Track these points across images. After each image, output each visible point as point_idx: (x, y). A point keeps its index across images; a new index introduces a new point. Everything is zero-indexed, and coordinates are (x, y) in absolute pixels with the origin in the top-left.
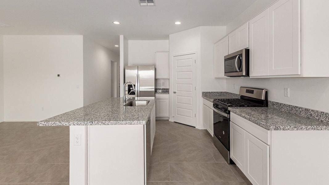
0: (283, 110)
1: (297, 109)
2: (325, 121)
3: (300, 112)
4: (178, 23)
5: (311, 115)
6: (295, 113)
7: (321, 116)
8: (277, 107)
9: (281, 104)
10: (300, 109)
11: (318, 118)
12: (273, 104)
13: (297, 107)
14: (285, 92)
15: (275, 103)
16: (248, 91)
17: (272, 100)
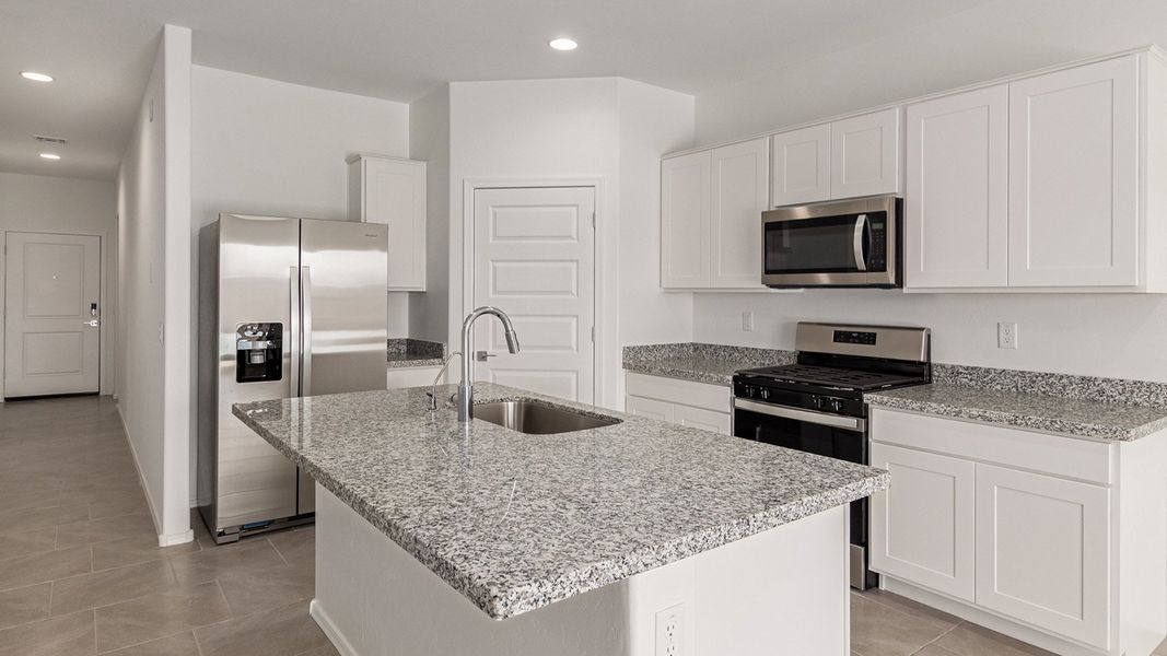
0: (999, 387)
1: (1052, 379)
2: (1145, 404)
3: (1064, 387)
4: (564, 44)
5: (1101, 393)
6: (1044, 393)
7: (1132, 392)
8: (971, 380)
9: (988, 371)
10: (1065, 381)
11: (1123, 398)
12: (955, 372)
13: (1052, 375)
14: (1002, 335)
15: (961, 370)
16: (841, 337)
17: (949, 361)
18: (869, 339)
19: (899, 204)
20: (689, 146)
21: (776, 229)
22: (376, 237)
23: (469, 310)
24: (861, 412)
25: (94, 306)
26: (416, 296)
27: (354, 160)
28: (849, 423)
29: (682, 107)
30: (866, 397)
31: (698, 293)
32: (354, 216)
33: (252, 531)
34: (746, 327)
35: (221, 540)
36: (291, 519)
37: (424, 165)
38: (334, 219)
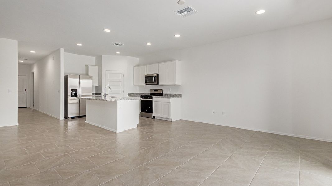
3: (174, 95)
5: (176, 95)
6: (172, 96)
7: (178, 95)
8: (167, 95)
14: (169, 90)
16: (155, 91)
17: (165, 93)
18: (157, 91)
19: (158, 75)
20: (138, 66)
21: (146, 77)
22: (91, 78)
23: (105, 86)
24: (153, 98)
25: (26, 90)
26: (96, 86)
27: (87, 66)
28: (151, 100)
29: (137, 60)
30: (153, 97)
31: (139, 86)
32: (87, 74)
33: (73, 118)
34: (145, 90)
35: (68, 119)
36: (78, 116)
37: (98, 67)
38: (83, 75)
